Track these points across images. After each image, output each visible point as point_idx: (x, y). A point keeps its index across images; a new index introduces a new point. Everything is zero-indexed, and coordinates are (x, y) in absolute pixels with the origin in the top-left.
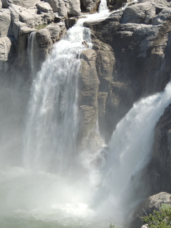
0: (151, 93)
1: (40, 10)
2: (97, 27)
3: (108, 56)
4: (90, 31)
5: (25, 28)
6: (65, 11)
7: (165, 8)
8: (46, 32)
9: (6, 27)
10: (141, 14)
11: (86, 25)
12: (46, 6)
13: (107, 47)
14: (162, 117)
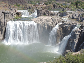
0: (67, 35)
1: (52, 23)
2: (60, 25)
3: (61, 30)
4: (59, 26)
5: (50, 25)
6: (55, 23)
7: (70, 23)
8: (53, 26)
9: (47, 25)
10: (67, 24)
11: (58, 25)
12: (53, 22)
13: (61, 28)
14: (69, 39)
